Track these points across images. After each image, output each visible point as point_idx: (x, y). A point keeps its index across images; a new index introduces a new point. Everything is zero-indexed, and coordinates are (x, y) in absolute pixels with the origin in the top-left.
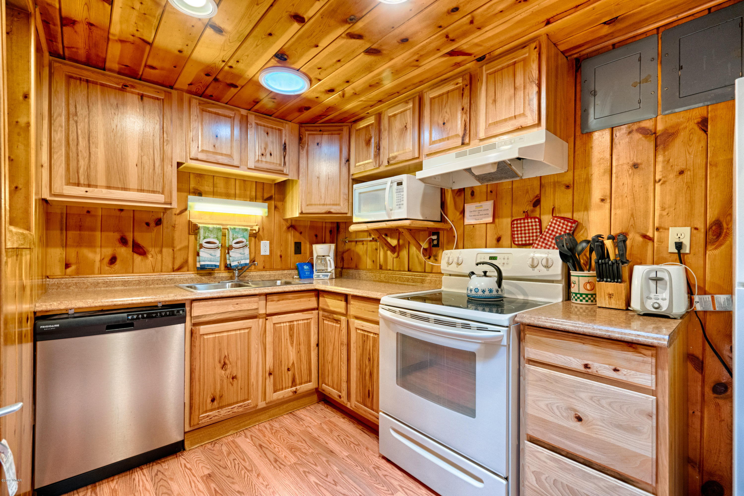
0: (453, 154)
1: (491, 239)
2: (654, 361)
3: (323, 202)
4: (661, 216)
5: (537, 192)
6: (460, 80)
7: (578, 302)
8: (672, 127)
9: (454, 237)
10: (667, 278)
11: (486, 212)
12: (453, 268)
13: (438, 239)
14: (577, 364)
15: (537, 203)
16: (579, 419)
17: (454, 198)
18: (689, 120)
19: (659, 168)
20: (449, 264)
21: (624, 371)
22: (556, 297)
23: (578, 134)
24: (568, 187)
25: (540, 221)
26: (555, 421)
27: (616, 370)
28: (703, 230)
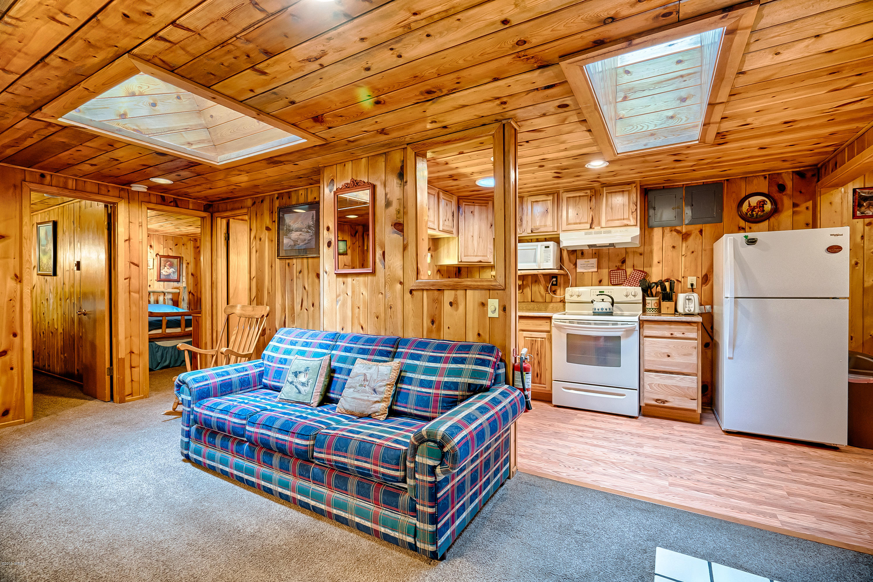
0: (583, 232)
1: (595, 280)
2: (696, 328)
3: (476, 254)
4: (684, 271)
5: (624, 256)
6: (589, 191)
7: (651, 312)
8: (689, 231)
9: (569, 279)
10: (693, 299)
11: (592, 265)
12: (575, 298)
13: (556, 281)
14: (668, 334)
15: (624, 262)
16: (669, 356)
17: (569, 255)
18: (696, 229)
19: (684, 249)
20: (571, 296)
21: (686, 334)
22: (638, 311)
23: (646, 227)
24: (641, 254)
25: (626, 272)
26: (658, 359)
27: (683, 334)
28: (701, 278)
